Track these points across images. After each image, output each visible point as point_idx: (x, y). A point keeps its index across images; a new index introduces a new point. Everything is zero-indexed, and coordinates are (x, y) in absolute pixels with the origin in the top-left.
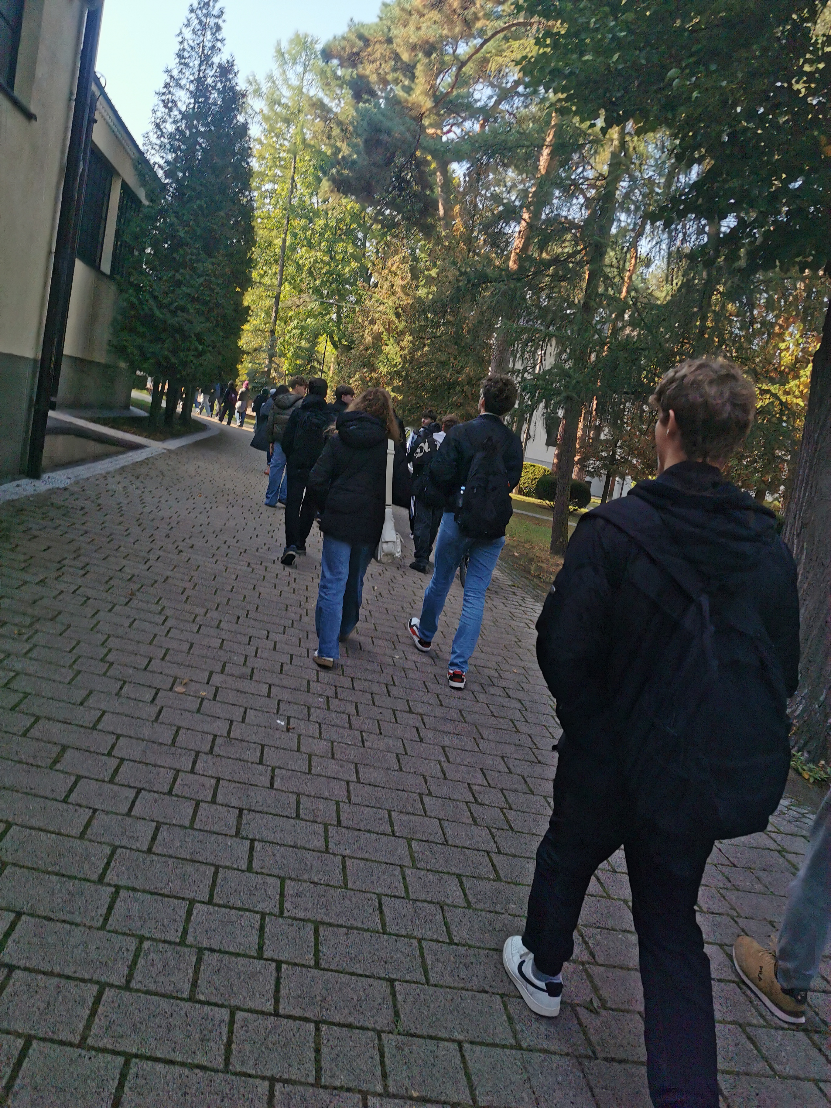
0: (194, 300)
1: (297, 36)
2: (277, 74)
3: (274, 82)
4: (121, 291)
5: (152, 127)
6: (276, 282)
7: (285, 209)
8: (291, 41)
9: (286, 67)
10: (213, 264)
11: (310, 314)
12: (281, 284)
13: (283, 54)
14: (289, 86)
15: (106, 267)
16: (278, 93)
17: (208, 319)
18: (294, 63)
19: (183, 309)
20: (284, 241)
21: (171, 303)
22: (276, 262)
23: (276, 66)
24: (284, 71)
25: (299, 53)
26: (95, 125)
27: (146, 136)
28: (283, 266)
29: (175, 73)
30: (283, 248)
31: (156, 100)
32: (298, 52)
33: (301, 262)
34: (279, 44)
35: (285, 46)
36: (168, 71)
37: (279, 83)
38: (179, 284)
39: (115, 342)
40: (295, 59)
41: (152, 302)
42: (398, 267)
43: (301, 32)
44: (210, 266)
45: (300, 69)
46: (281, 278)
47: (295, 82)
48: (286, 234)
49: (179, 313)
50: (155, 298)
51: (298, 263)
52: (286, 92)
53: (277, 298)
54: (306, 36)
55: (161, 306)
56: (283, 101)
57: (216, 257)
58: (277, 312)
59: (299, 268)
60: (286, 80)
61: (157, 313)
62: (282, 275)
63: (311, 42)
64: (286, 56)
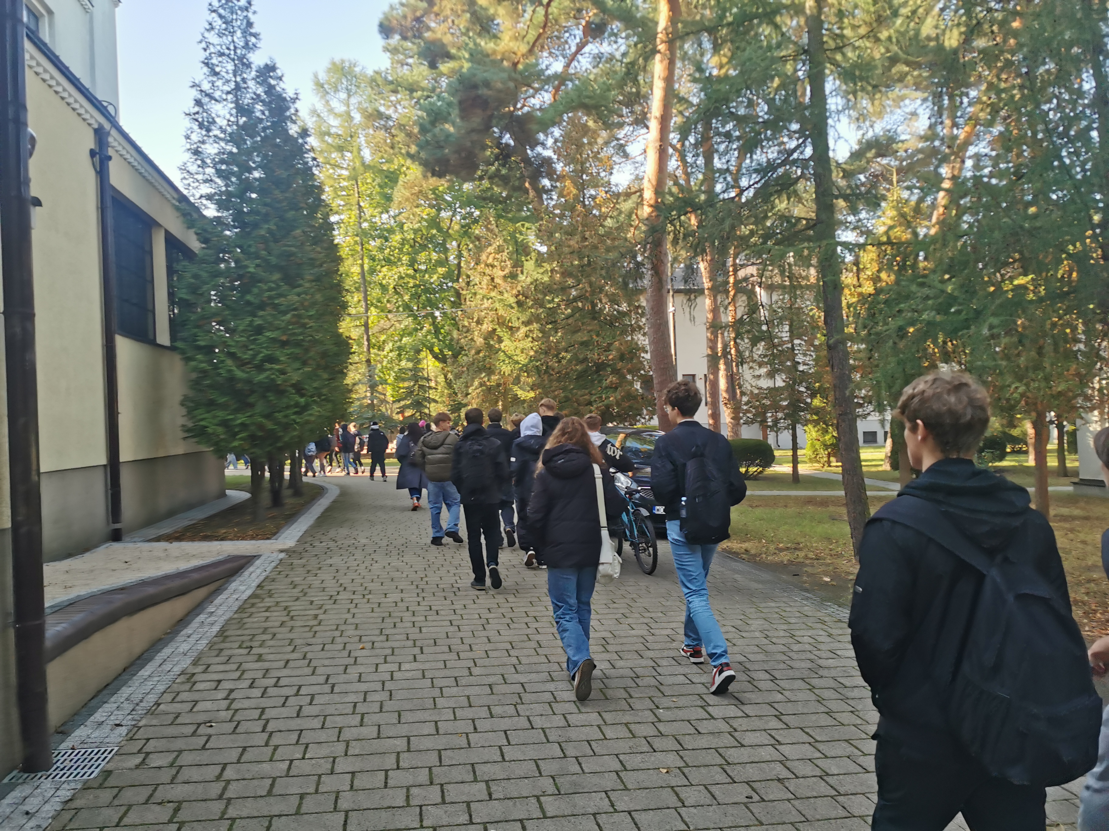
0: (284, 344)
1: (334, 64)
2: (320, 106)
3: (319, 116)
4: (188, 359)
5: (188, 156)
6: (362, 310)
7: (357, 235)
8: (329, 70)
9: (328, 97)
10: (299, 295)
11: (406, 332)
12: (367, 310)
13: (322, 86)
14: (337, 115)
15: (163, 338)
16: (325, 124)
17: (305, 363)
18: (336, 90)
19: (271, 359)
20: (362, 266)
21: (254, 356)
22: (357, 289)
23: (318, 99)
24: (327, 102)
25: (339, 80)
26: (111, 164)
27: (184, 169)
28: (366, 291)
29: (206, 86)
30: (363, 273)
31: (187, 123)
32: (337, 79)
33: (384, 282)
34: (316, 76)
35: (323, 77)
36: (194, 85)
37: (324, 115)
38: (259, 330)
39: (190, 424)
40: (336, 87)
41: (229, 362)
42: (494, 259)
43: (337, 60)
44: (296, 298)
45: (343, 95)
46: (367, 304)
47: (340, 108)
48: (362, 259)
49: (268, 366)
50: (232, 355)
51: (381, 284)
52: (334, 122)
53: (366, 325)
54: (343, 61)
55: (242, 364)
56: (333, 130)
57: (300, 286)
58: (368, 340)
59: (384, 288)
60: (331, 111)
61: (239, 374)
62: (366, 300)
63: (350, 67)
64: (326, 86)
